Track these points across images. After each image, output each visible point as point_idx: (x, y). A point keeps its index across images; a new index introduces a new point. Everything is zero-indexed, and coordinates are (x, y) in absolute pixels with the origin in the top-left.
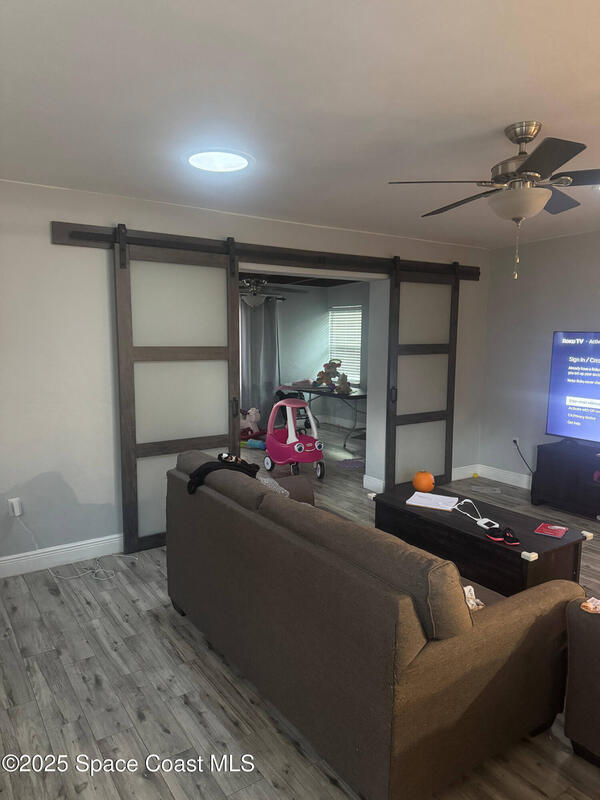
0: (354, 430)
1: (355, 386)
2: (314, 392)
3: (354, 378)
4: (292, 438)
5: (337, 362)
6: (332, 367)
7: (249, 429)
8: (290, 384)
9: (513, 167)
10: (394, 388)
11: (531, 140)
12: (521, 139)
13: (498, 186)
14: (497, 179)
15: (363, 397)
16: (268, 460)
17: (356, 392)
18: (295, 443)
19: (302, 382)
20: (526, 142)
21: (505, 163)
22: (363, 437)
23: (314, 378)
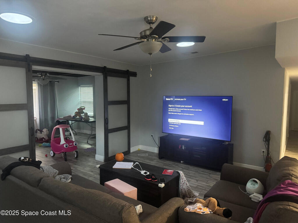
0: (91, 135)
1: (91, 117)
2: (73, 121)
3: (91, 113)
4: (63, 142)
5: (83, 108)
6: (81, 110)
7: (43, 138)
8: (63, 117)
9: (148, 33)
10: (107, 118)
11: (154, 23)
12: (150, 22)
13: (143, 40)
14: (142, 37)
15: (94, 122)
16: (52, 152)
17: (92, 119)
18: (64, 144)
19: (68, 116)
20: (152, 24)
21: (145, 31)
22: (95, 138)
23: (73, 114)
